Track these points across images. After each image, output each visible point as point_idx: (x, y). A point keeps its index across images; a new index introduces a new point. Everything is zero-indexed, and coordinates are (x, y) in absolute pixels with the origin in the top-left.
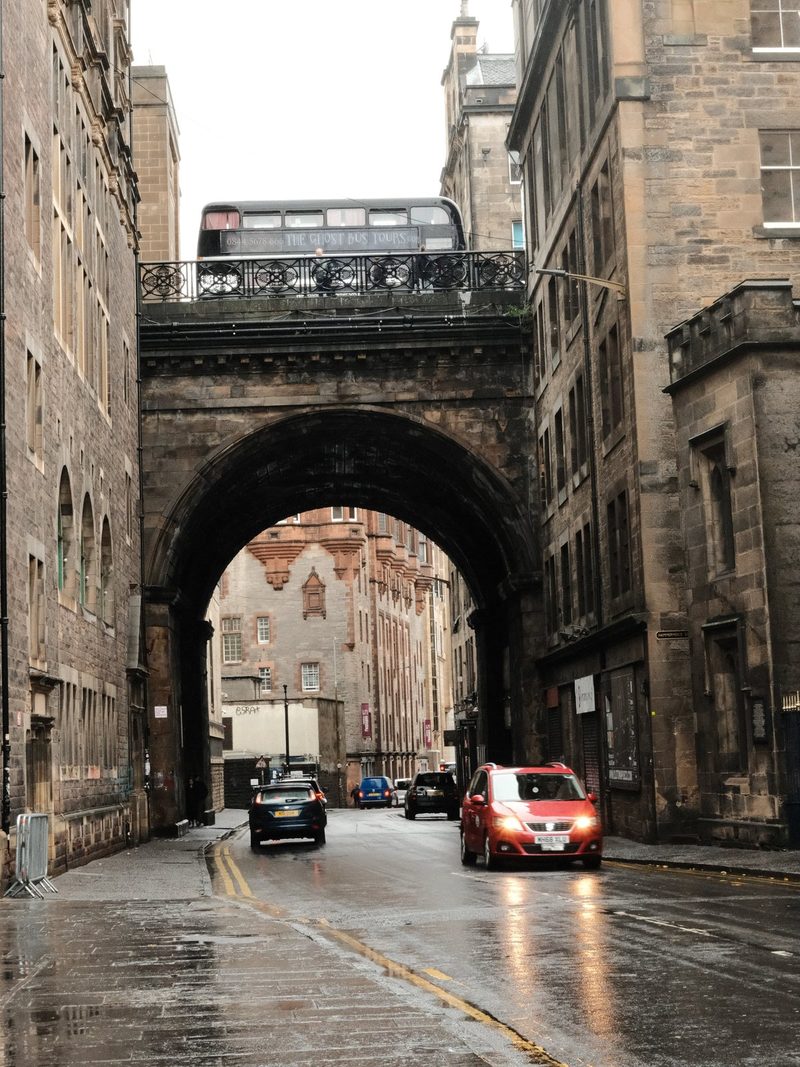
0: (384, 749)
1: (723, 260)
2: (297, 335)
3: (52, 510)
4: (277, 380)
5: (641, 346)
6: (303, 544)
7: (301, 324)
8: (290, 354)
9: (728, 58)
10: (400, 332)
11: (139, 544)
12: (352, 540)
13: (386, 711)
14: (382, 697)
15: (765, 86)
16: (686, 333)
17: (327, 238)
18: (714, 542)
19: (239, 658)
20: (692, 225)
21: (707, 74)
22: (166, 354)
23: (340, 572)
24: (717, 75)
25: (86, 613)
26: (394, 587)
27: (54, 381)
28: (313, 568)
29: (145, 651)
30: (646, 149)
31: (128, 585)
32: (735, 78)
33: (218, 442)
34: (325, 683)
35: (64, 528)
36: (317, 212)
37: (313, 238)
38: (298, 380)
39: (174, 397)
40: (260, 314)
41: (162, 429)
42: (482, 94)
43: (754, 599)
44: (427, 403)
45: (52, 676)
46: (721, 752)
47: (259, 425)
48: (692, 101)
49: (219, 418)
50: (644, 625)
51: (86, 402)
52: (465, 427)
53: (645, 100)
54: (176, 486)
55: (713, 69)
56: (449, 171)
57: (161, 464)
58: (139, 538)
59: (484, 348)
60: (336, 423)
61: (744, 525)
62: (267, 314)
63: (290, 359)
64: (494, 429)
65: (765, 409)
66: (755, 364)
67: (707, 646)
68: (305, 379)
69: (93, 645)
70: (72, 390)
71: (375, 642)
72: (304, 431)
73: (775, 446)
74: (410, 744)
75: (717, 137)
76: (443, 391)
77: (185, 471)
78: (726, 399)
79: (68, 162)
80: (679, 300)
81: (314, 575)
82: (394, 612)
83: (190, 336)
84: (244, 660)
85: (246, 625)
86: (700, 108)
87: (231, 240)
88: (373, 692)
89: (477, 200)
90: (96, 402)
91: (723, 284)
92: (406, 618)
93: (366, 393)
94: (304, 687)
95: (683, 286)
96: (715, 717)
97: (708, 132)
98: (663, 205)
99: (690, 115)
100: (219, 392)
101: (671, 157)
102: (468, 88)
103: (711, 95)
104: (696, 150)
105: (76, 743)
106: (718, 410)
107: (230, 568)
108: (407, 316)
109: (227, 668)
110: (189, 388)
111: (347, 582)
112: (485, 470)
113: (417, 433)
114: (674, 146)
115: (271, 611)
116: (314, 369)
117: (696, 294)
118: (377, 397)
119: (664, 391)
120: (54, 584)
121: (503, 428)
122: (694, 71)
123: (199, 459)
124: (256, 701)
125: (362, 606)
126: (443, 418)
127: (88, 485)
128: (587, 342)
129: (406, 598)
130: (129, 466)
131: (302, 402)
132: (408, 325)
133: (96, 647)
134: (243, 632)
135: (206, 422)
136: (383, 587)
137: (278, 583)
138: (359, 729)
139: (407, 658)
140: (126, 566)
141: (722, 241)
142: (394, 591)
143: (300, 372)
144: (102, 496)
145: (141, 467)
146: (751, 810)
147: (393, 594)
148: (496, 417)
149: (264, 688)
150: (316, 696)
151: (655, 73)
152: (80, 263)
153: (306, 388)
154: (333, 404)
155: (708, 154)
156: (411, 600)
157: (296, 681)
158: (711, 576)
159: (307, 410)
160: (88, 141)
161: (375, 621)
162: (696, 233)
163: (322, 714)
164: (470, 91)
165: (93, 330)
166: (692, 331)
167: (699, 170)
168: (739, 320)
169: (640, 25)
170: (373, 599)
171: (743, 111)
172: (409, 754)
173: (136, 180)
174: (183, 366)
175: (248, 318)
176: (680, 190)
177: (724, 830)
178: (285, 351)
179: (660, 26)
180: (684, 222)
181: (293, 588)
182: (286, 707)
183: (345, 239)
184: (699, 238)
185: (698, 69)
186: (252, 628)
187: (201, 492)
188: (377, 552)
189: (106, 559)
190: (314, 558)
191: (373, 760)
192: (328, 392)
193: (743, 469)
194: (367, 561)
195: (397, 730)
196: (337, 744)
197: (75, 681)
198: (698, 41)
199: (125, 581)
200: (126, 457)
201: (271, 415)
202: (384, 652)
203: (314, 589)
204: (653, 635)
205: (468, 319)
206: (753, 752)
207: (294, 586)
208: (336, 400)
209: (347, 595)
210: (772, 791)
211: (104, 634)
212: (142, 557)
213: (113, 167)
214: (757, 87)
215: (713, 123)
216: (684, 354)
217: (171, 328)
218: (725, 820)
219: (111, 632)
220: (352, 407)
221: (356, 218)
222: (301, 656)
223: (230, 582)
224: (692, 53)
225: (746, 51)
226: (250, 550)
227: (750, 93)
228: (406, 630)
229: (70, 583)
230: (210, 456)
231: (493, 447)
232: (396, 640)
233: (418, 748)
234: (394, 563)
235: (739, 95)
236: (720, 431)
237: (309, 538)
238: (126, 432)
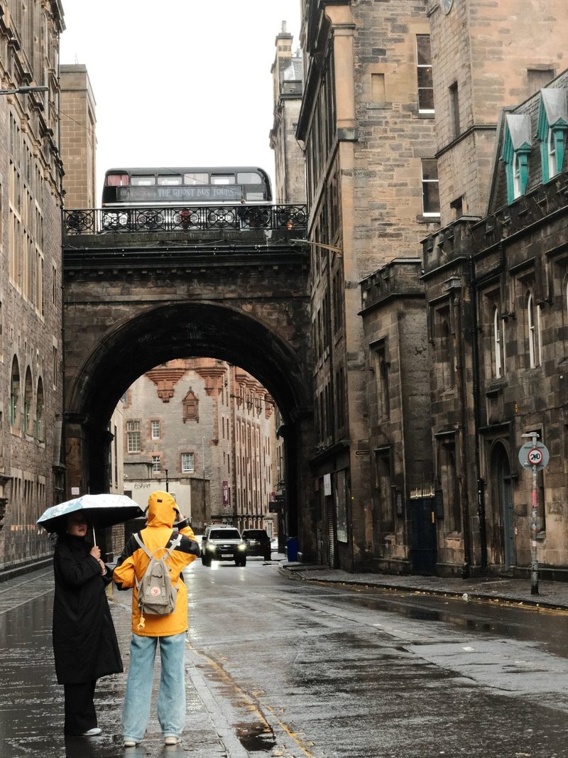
0: (239, 512)
1: (398, 235)
2: (162, 257)
3: (7, 381)
4: (150, 284)
5: (350, 286)
6: (183, 371)
7: (165, 250)
8: (158, 269)
9: (404, 116)
10: (227, 256)
11: (62, 388)
12: (218, 368)
13: (241, 487)
14: (238, 477)
15: (425, 133)
16: (369, 283)
17: (184, 192)
18: (381, 402)
19: (139, 449)
20: (381, 215)
21: (391, 125)
22: (81, 268)
23: (209, 391)
24: (398, 126)
25: (27, 436)
26: (248, 400)
27: (9, 308)
28: (190, 388)
29: (64, 454)
30: (355, 170)
31: (53, 415)
32: (408, 128)
33: (113, 323)
34: (198, 467)
35: (15, 389)
36: (178, 175)
37: (175, 192)
38: (164, 284)
39: (86, 294)
40: (140, 243)
41: (78, 314)
42: (293, 86)
43: (398, 436)
44: (244, 300)
45: (7, 476)
46: (383, 520)
47: (139, 312)
48: (383, 141)
49: (114, 308)
50: (348, 447)
51: (28, 313)
52: (268, 315)
53: (355, 141)
54: (87, 350)
55: (396, 123)
56: (274, 133)
57: (77, 336)
58: (62, 385)
59: (279, 265)
60: (187, 311)
61: (394, 396)
62: (144, 243)
63: (158, 272)
64: (285, 317)
65: (405, 331)
66: (400, 306)
67: (377, 460)
68: (168, 283)
69: (31, 455)
70: (19, 309)
71: (233, 439)
72: (167, 316)
73: (409, 352)
74: (259, 510)
75: (397, 163)
76: (254, 292)
77: (91, 342)
78: (387, 323)
79: (18, 176)
80: (373, 259)
81: (191, 392)
82: (248, 417)
83: (95, 256)
84: (142, 451)
85: (144, 426)
86: (387, 146)
87: (123, 193)
88: (231, 473)
89: (289, 156)
90: (34, 311)
91: (398, 249)
92: (257, 421)
93: (206, 293)
94: (183, 470)
95: (375, 250)
96: (381, 501)
97: (392, 160)
98: (364, 203)
99: (382, 150)
100: (113, 291)
101: (370, 174)
102: (284, 82)
103: (393, 138)
104: (384, 171)
105: (20, 512)
106: (383, 329)
107: (133, 387)
108: (231, 245)
109: (130, 456)
110: (94, 288)
111: (214, 398)
112: (279, 342)
113: (237, 319)
114: (371, 168)
115: (160, 417)
116: (173, 278)
117: (382, 255)
118: (213, 296)
119: (359, 314)
120: (8, 422)
121: (291, 316)
122: (384, 124)
123: (101, 334)
124: (149, 480)
125: (225, 413)
126: (254, 309)
127: (29, 361)
128: (328, 275)
129: (258, 408)
130: (55, 342)
131: (165, 299)
132: (232, 251)
133: (33, 455)
134: (141, 431)
135: (105, 310)
136: (240, 400)
137: (166, 397)
138: (221, 499)
139: (258, 449)
140: (52, 404)
141: (398, 224)
142: (248, 403)
143: (164, 280)
144: (38, 365)
145: (63, 341)
146: (396, 553)
147: (248, 405)
148: (287, 309)
149: (155, 470)
150: (189, 477)
151: (361, 125)
152: (25, 232)
153: (168, 290)
154: (186, 300)
155: (391, 173)
156: (261, 409)
157: (178, 465)
158: (380, 422)
159: (169, 303)
160: (31, 156)
161: (234, 424)
162: (383, 219)
163: (193, 489)
164: (285, 84)
165: (33, 268)
166: (372, 282)
167: (386, 183)
168: (392, 280)
169: (353, 97)
170: (233, 409)
171: (412, 148)
172: (258, 516)
173: (62, 164)
174: (91, 275)
175: (132, 246)
176: (374, 194)
177: (384, 564)
178: (155, 266)
179: (364, 98)
180: (376, 213)
181: (176, 401)
182: (167, 484)
183: (196, 192)
184: (384, 223)
185: (387, 122)
186: (147, 428)
187: (102, 353)
188: (236, 376)
189: (40, 401)
190: (191, 381)
191: (231, 520)
192: (182, 292)
193: (393, 363)
194: (229, 382)
195: (249, 499)
196: (204, 509)
197: (20, 476)
198: (386, 106)
199: (52, 413)
200: (54, 337)
201: (146, 306)
202: (240, 445)
203: (190, 402)
204: (353, 453)
205: (270, 248)
206: (397, 522)
207: (177, 400)
208: (186, 297)
209: (214, 406)
210: (404, 544)
211: (38, 447)
212: (64, 397)
213: (46, 165)
214: (421, 134)
215: (395, 155)
216: (368, 294)
217: (85, 251)
218: (384, 559)
219: (43, 445)
220: (197, 302)
221: (202, 179)
222: (181, 448)
223: (133, 396)
224: (384, 114)
225: (415, 112)
226: (147, 374)
227: (417, 137)
228: (257, 430)
229: (17, 420)
230: (108, 332)
231: (285, 327)
232: (249, 436)
233: (266, 512)
234: (248, 383)
235: (410, 138)
236: (383, 341)
237: (188, 366)
238: (54, 322)
